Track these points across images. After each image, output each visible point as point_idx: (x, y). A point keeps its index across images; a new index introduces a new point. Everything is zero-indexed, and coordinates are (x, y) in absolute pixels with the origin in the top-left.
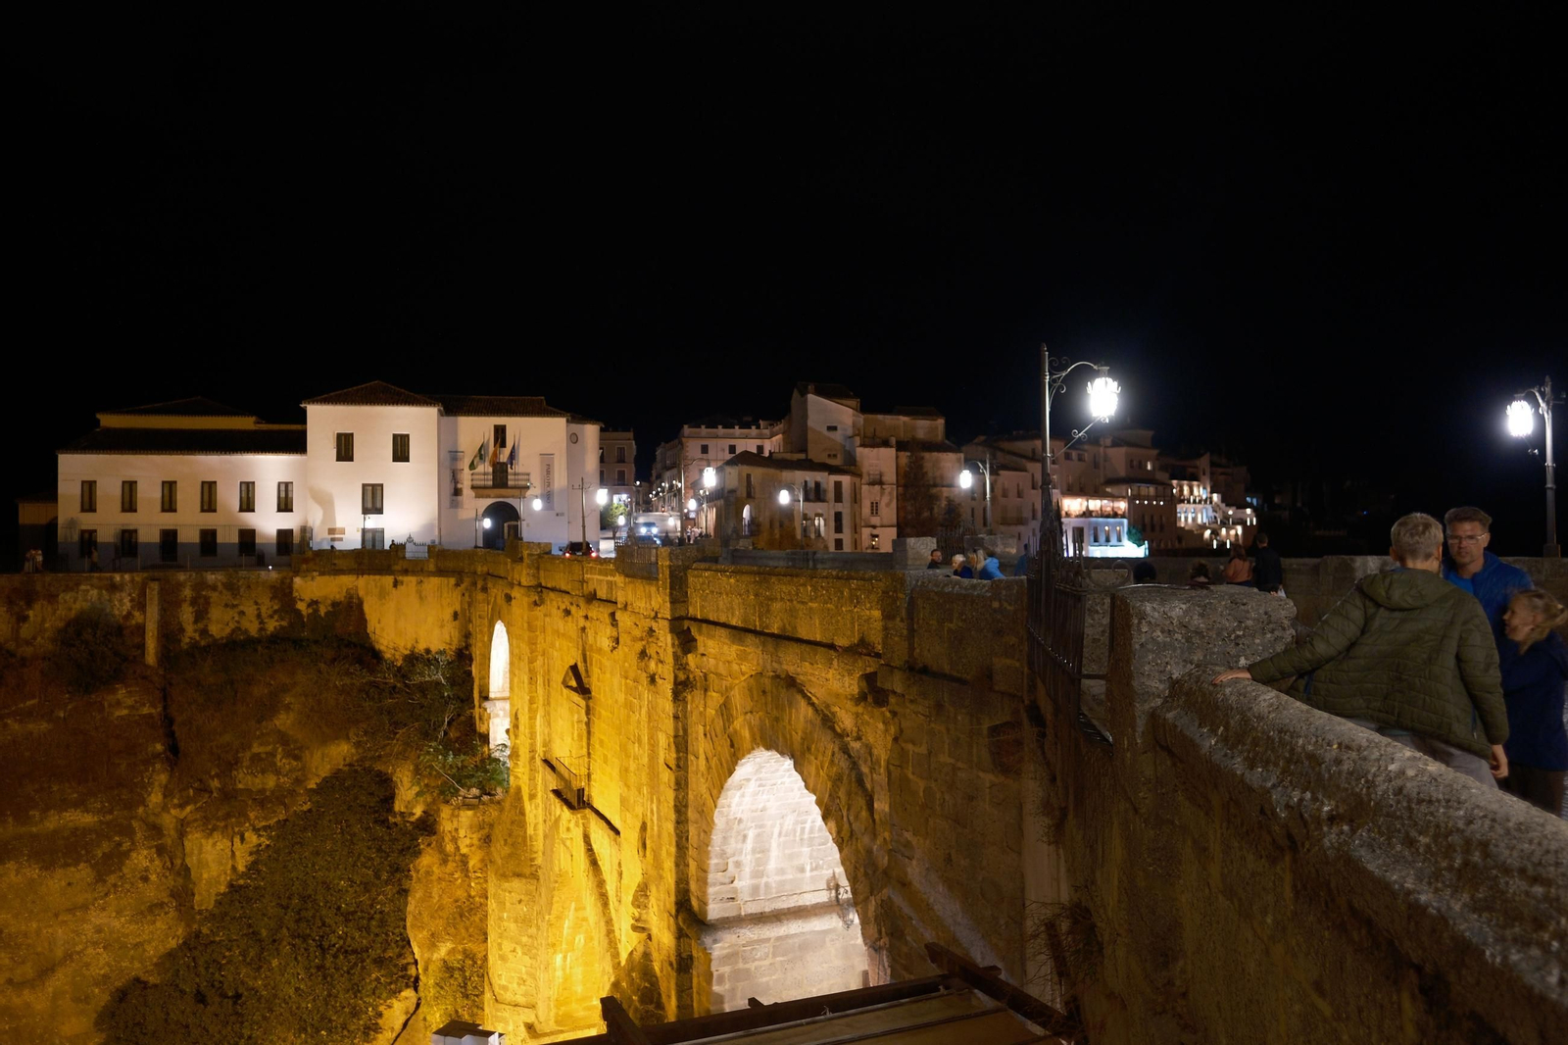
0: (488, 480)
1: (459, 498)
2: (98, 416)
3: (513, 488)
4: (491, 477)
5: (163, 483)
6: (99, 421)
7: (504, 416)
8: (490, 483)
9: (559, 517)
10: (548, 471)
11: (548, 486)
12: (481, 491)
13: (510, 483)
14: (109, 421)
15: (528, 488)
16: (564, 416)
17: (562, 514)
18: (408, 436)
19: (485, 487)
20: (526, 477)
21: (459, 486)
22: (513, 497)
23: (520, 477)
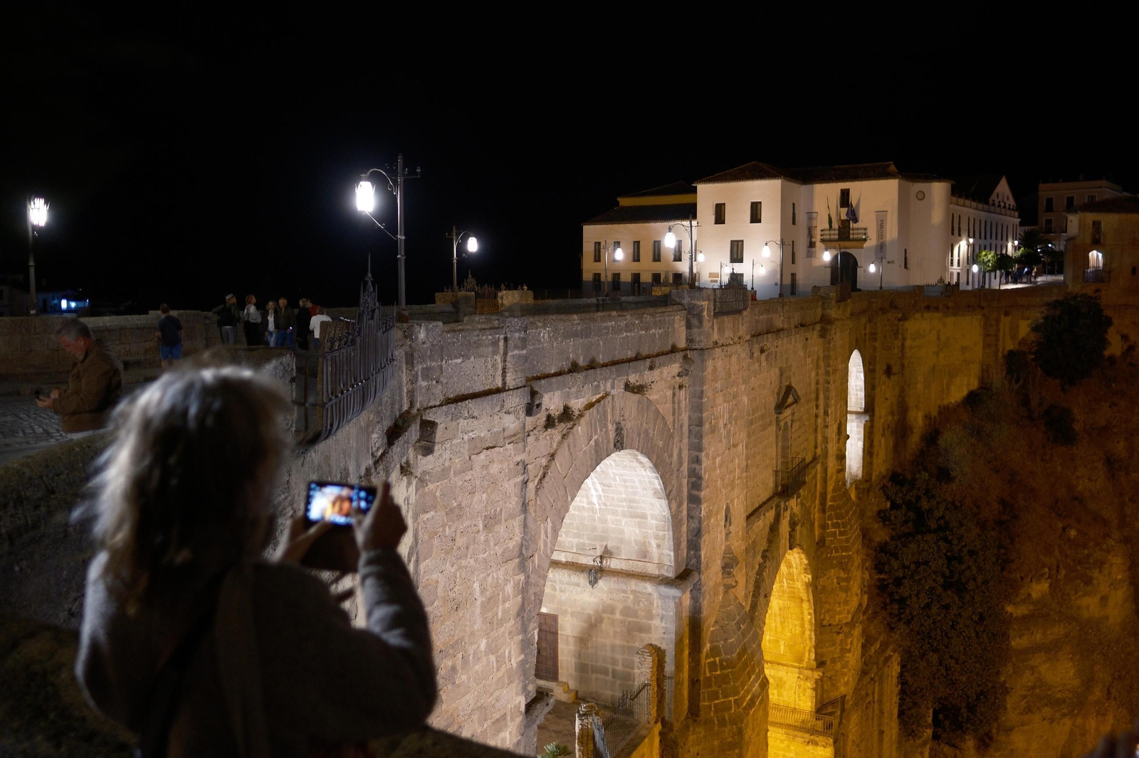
0: (834, 235)
1: (813, 249)
2: (618, 199)
3: (854, 240)
4: (837, 232)
5: (634, 242)
6: (618, 202)
7: (847, 181)
8: (837, 237)
9: (889, 265)
10: (881, 226)
11: (882, 238)
12: (828, 243)
13: (851, 236)
14: (625, 202)
15: (865, 240)
16: (895, 178)
17: (893, 262)
18: (760, 203)
19: (831, 241)
20: (863, 231)
21: (813, 240)
22: (853, 248)
23: (860, 231)
